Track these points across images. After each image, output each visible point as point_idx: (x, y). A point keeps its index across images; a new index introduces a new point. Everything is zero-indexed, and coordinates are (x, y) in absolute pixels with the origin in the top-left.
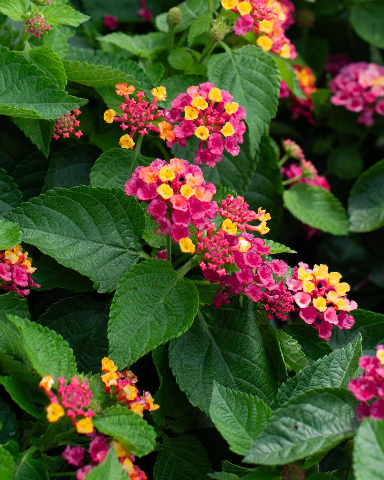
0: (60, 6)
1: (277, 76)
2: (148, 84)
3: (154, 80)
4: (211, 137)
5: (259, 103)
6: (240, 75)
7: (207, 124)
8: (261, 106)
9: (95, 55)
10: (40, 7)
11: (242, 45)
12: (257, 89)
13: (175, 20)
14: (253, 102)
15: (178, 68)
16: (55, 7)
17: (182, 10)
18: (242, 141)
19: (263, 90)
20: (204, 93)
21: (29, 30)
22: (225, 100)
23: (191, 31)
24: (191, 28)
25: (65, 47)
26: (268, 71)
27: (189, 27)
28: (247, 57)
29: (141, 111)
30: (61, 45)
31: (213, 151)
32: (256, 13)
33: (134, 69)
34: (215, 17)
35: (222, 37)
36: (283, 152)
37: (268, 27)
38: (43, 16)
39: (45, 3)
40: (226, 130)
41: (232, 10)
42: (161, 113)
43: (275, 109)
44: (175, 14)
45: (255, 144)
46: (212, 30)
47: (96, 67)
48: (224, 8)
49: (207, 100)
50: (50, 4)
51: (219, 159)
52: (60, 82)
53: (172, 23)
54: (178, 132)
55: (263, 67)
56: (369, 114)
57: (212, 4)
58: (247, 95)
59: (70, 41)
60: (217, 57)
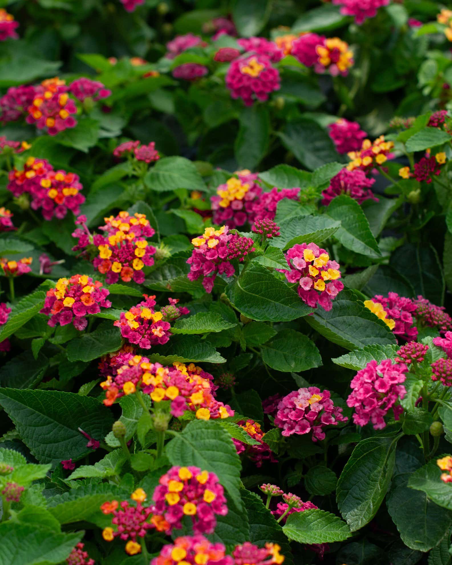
0: (22, 467)
1: (227, 434)
2: (126, 495)
3: (130, 489)
4: (199, 508)
5: (223, 464)
6: (196, 449)
7: (190, 500)
8: (226, 465)
9: (71, 494)
10: (6, 476)
11: (186, 425)
12: (216, 453)
13: (121, 432)
14: (218, 465)
15: (144, 470)
16: (19, 470)
17: (123, 421)
18: (225, 500)
19: (221, 451)
20: (175, 477)
21: (8, 499)
22: (194, 474)
23: (139, 434)
24: (138, 431)
25: (43, 500)
26: (217, 434)
27: (136, 431)
28: (194, 432)
29: (131, 517)
30: (39, 500)
31: (206, 520)
32: (183, 392)
33: (108, 489)
34: (151, 412)
35: (166, 425)
36: (264, 496)
37: (199, 398)
38: (13, 483)
39: (10, 471)
40: (208, 497)
41: (163, 399)
42: (148, 511)
43: (239, 462)
44: (119, 427)
45: (237, 499)
46: (155, 423)
47: (78, 501)
48: (156, 402)
49: (180, 481)
50: (14, 470)
51: (214, 524)
52: (54, 529)
53: (120, 436)
54: (170, 519)
55: (212, 433)
56: (319, 430)
57: (144, 404)
58: (211, 462)
59: (44, 493)
60: (170, 444)
